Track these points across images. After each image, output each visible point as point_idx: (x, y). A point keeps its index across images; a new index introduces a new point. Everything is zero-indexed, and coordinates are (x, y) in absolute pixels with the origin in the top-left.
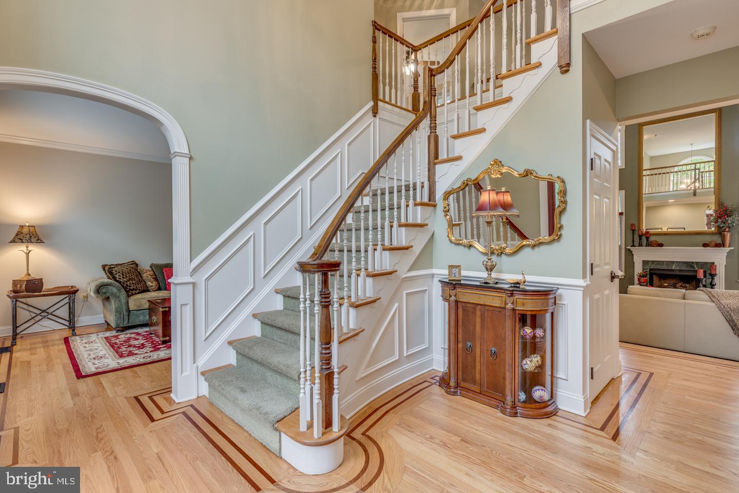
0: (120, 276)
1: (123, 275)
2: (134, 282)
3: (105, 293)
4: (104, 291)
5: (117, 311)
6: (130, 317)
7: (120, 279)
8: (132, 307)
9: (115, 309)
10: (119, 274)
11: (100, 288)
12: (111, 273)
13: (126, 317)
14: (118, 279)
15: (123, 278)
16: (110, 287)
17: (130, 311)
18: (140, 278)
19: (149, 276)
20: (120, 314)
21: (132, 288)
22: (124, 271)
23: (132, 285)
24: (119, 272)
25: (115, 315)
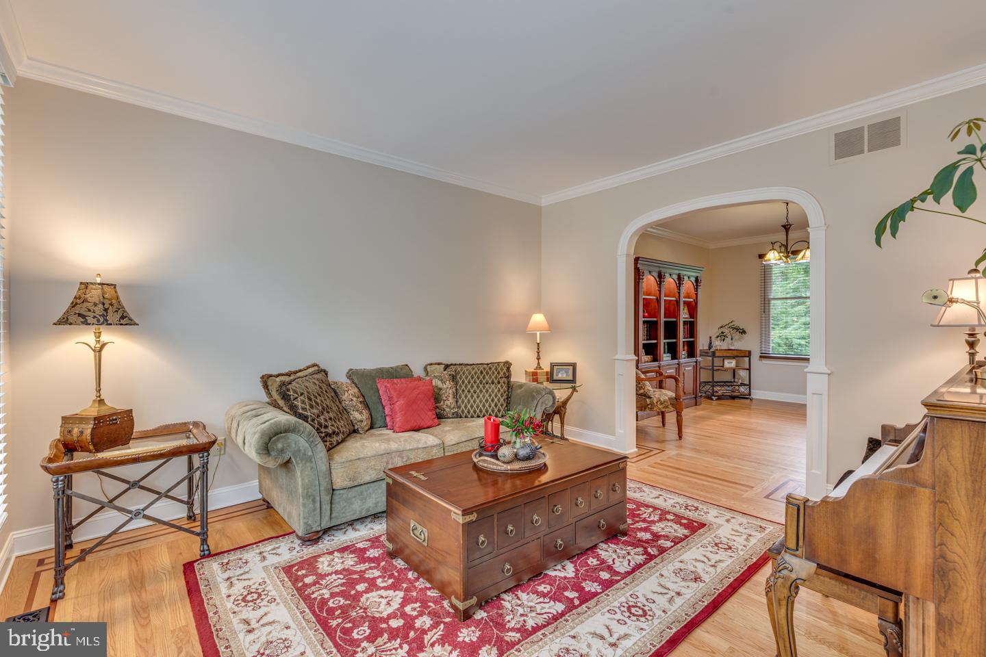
0: (303, 402)
1: (310, 399)
2: (331, 415)
3: (282, 451)
4: (280, 446)
5: (307, 496)
6: (333, 506)
7: (304, 409)
8: (339, 482)
9: (304, 488)
10: (302, 398)
11: (270, 439)
12: (285, 397)
13: (326, 507)
14: (300, 411)
15: (312, 407)
16: (292, 437)
17: (333, 490)
18: (338, 403)
19: (354, 399)
20: (314, 501)
21: (330, 430)
22: (310, 390)
23: (329, 423)
24: (302, 394)
25: (304, 505)
